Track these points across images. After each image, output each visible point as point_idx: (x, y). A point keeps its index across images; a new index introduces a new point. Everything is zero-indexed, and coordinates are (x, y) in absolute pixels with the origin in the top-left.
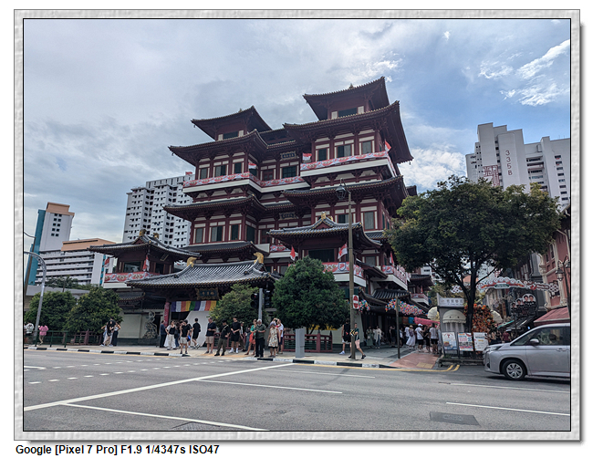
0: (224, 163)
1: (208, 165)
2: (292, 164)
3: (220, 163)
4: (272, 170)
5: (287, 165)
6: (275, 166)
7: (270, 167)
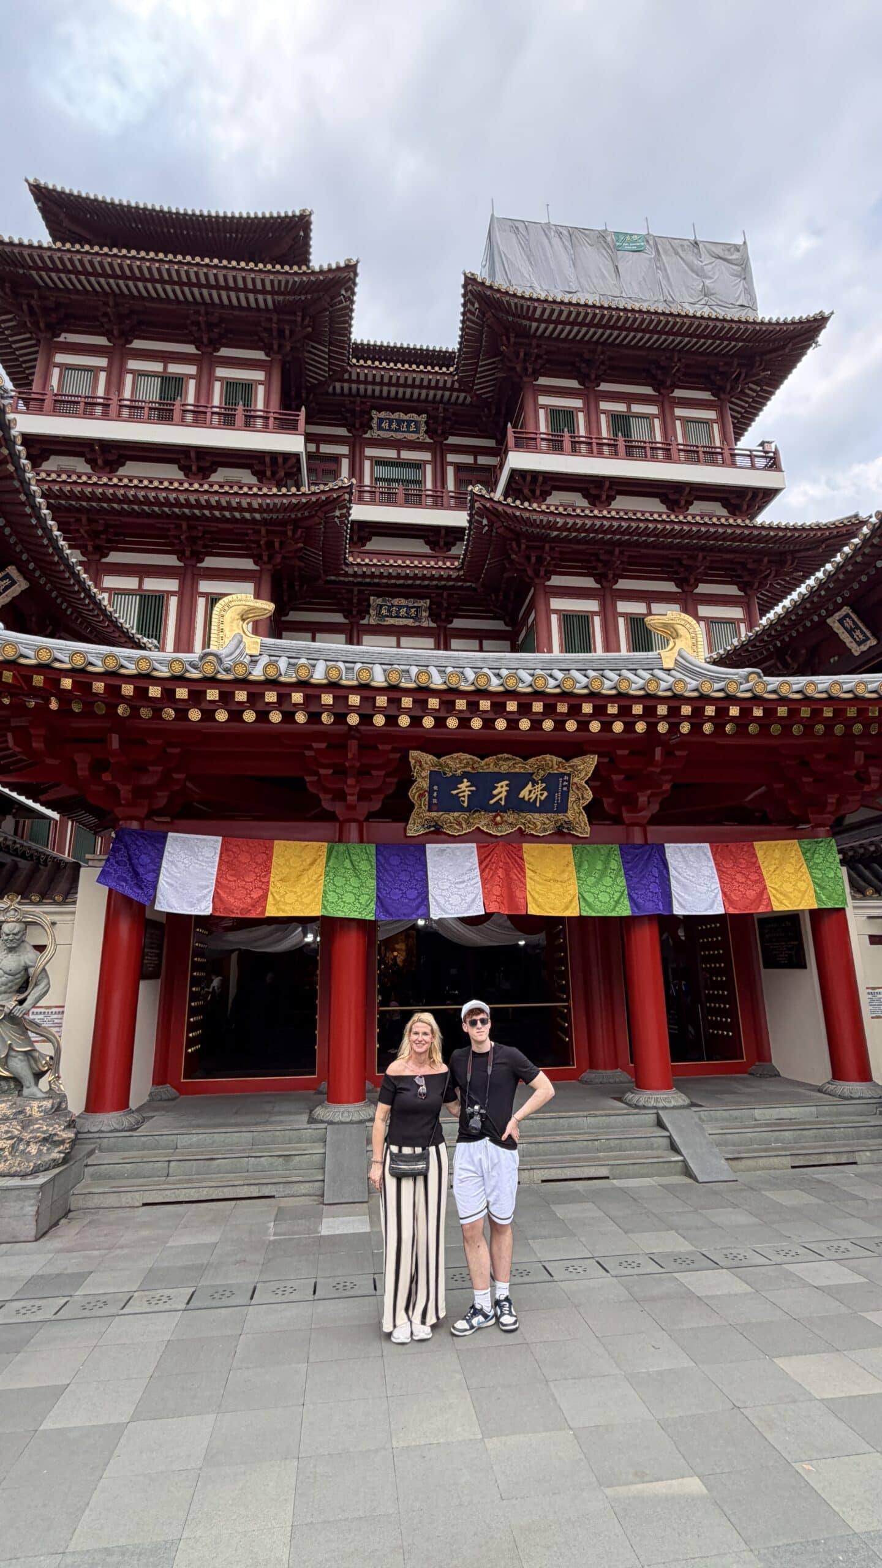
0: (174, 369)
1: (102, 362)
2: (406, 455)
3: (157, 367)
4: (336, 459)
5: (391, 454)
6: (344, 450)
7: (326, 449)
